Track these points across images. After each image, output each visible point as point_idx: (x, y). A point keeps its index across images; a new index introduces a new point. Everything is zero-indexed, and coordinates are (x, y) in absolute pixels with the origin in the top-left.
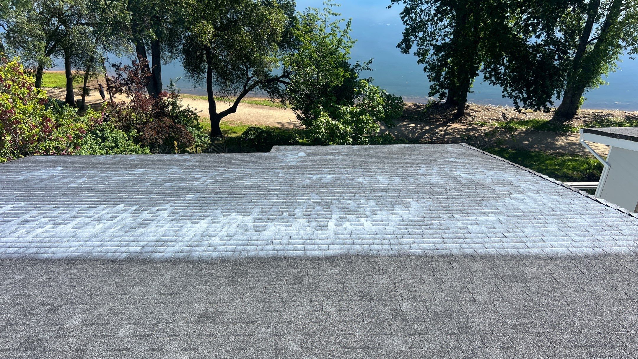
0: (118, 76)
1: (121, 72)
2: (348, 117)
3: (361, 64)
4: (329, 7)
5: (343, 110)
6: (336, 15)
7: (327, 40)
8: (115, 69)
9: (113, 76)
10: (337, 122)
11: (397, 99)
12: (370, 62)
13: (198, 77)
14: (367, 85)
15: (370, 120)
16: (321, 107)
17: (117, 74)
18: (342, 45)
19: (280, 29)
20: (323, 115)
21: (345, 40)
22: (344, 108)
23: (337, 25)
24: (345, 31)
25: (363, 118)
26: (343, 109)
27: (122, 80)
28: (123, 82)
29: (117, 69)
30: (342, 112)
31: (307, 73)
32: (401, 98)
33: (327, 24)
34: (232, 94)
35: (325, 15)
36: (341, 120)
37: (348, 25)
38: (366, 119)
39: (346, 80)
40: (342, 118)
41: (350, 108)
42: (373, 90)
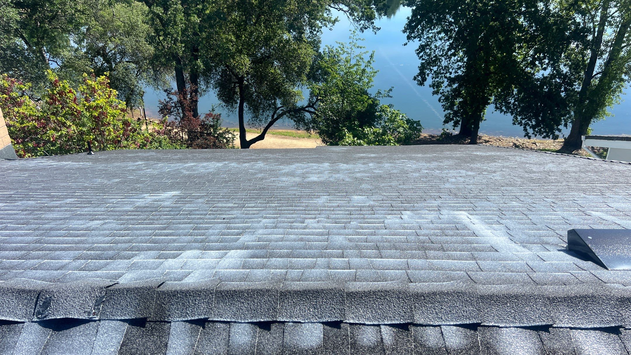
0: (169, 100)
1: (171, 96)
2: (371, 137)
3: (382, 92)
4: (355, 41)
6: (361, 48)
7: (351, 70)
10: (362, 141)
12: (391, 90)
13: (232, 107)
14: (389, 110)
15: (392, 139)
16: (346, 130)
18: (366, 75)
21: (368, 70)
22: (368, 129)
24: (369, 62)
25: (385, 138)
30: (367, 132)
31: (333, 100)
32: (419, 121)
33: (352, 56)
36: (366, 140)
37: (371, 57)
38: (388, 139)
41: (373, 130)
42: (394, 113)
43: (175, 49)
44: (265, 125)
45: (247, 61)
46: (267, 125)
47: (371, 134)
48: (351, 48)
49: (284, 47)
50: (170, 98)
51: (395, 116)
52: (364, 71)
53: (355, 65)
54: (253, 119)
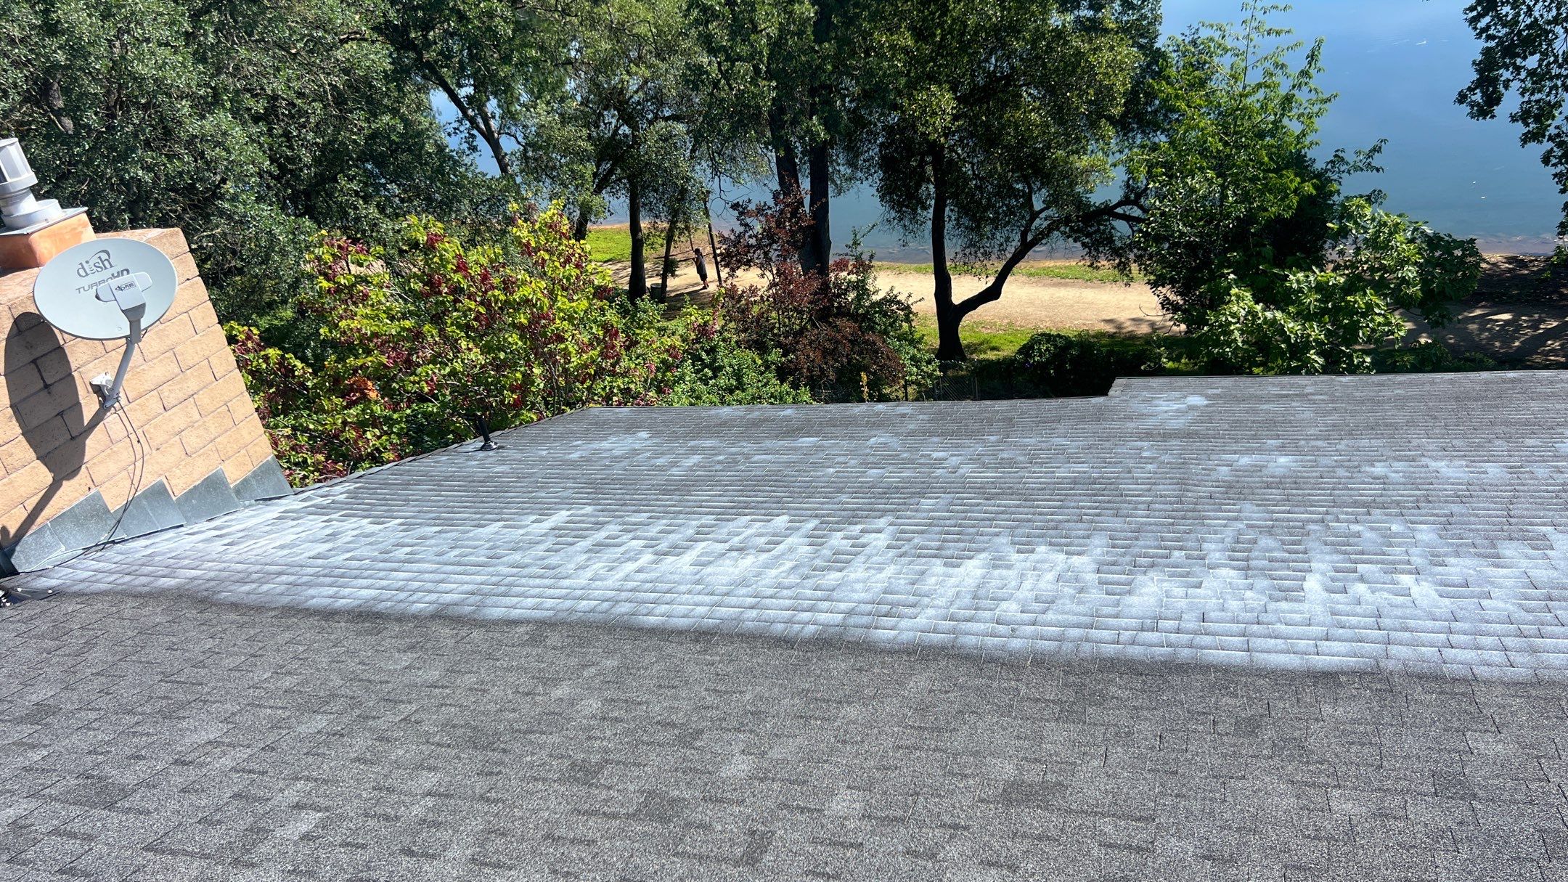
0: (742, 229)
1: (748, 220)
2: (1312, 300)
3: (1350, 157)
4: (1259, 15)
5: (1298, 281)
6: (1278, 33)
7: (1249, 101)
8: (736, 213)
9: (733, 230)
10: (1279, 315)
11: (1460, 245)
12: (1376, 149)
13: (914, 219)
14: (1368, 211)
15: (1378, 306)
16: (1232, 276)
17: (741, 224)
18: (1295, 112)
19: (1121, 84)
20: (1238, 297)
21: (1302, 96)
22: (1301, 275)
23: (1281, 60)
24: (1305, 73)
25: (1356, 302)
26: (1296, 279)
27: (750, 237)
28: (753, 241)
29: (741, 213)
30: (1295, 286)
31: (1193, 190)
32: (1472, 241)
33: (1251, 60)
34: (993, 257)
35: (1247, 37)
36: (1291, 309)
37: (1312, 57)
38: (1366, 304)
39: (1307, 201)
40: (1293, 303)
41: (1316, 275)
46: (1004, 263)
52: (1288, 99)
53: (1259, 86)
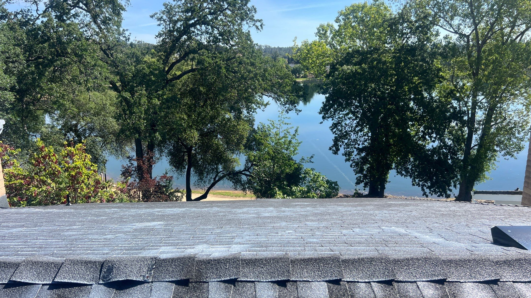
2: (298, 194)
4: (283, 119)
5: (295, 189)
6: (288, 124)
11: (334, 183)
12: (312, 157)
14: (311, 172)
15: (315, 197)
16: (277, 189)
18: (292, 145)
23: (289, 131)
24: (294, 135)
31: (266, 165)
33: (281, 130)
36: (294, 197)
37: (296, 131)
38: (312, 196)
39: (296, 169)
41: (299, 188)
42: (316, 175)
43: (138, 124)
44: (209, 186)
45: (196, 134)
46: (210, 185)
47: (298, 191)
48: (280, 124)
49: (226, 123)
50: (132, 164)
51: (317, 178)
52: (290, 142)
53: (283, 137)
54: (199, 181)
